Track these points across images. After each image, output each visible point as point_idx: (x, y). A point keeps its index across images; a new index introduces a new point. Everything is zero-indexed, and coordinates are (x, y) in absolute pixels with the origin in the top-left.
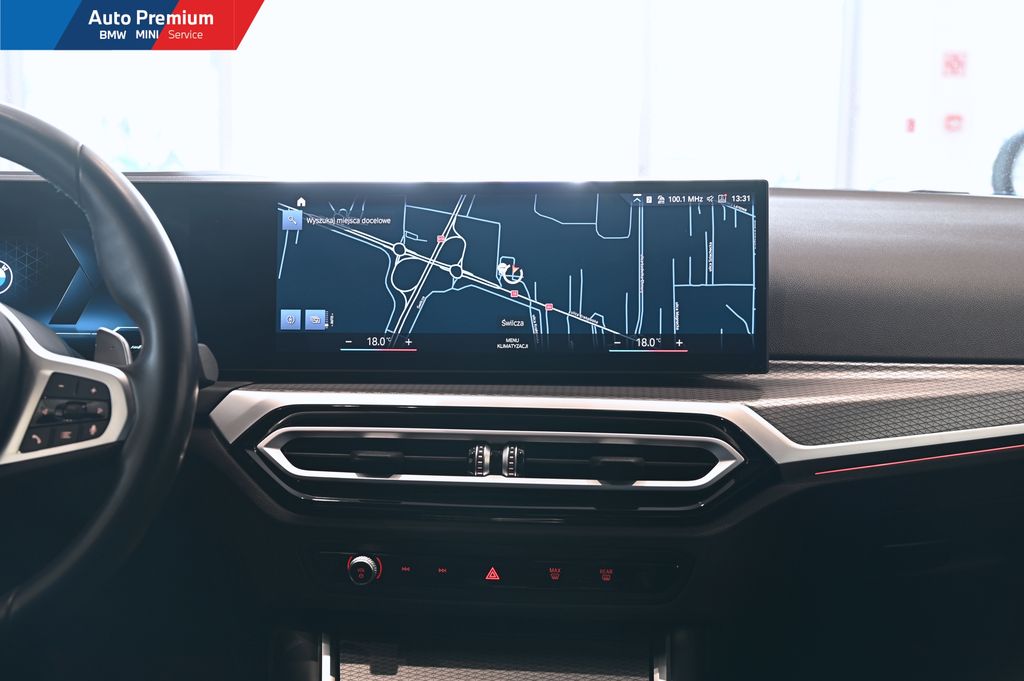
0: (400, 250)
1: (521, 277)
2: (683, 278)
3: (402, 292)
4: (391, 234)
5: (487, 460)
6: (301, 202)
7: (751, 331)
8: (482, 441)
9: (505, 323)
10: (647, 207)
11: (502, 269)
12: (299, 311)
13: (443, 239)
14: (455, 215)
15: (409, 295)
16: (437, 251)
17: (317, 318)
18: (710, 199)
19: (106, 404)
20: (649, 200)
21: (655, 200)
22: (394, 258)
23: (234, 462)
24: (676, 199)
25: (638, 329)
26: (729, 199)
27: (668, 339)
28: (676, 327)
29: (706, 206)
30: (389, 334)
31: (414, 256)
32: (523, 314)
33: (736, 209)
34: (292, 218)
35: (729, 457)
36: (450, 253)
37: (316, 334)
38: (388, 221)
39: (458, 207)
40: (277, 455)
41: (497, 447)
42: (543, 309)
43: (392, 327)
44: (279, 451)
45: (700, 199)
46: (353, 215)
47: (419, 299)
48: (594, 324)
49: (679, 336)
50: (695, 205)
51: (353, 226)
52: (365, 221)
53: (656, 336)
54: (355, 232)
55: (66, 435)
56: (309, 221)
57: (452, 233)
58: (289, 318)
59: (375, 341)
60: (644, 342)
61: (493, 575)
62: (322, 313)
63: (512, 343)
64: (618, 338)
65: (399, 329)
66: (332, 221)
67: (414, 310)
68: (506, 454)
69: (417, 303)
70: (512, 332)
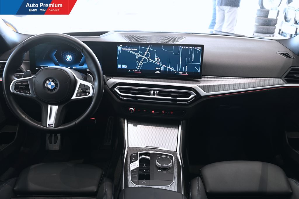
0: (138, 55)
1: (159, 60)
2: (188, 62)
3: (139, 62)
4: (137, 52)
5: (153, 93)
6: (121, 45)
7: (199, 72)
8: (152, 90)
9: (156, 68)
10: (182, 49)
11: (156, 59)
12: (121, 65)
13: (146, 53)
14: (148, 49)
15: (140, 63)
16: (145, 55)
17: (124, 66)
18: (193, 48)
19: (89, 90)
20: (183, 47)
21: (184, 47)
22: (137, 56)
23: (110, 91)
24: (187, 47)
25: (179, 70)
26: (197, 48)
27: (185, 73)
28: (186, 70)
29: (193, 49)
30: (136, 70)
31: (141, 56)
32: (159, 67)
33: (198, 50)
34: (119, 48)
35: (193, 94)
36: (147, 56)
37: (124, 69)
38: (136, 49)
39: (149, 47)
40: (118, 91)
41: (154, 91)
42: (163, 66)
43: (137, 68)
44: (118, 90)
45: (192, 48)
46: (130, 48)
47: (142, 63)
48: (172, 69)
49: (187, 72)
50: (191, 49)
51: (130, 50)
52: (132, 49)
53: (182, 72)
54: (130, 51)
55: (83, 95)
56: (122, 49)
57: (147, 52)
58: (119, 66)
59: (134, 71)
60: (180, 73)
61: (153, 112)
62: (125, 65)
63: (158, 72)
64: (176, 72)
65: (138, 69)
66: (126, 49)
67: (141, 65)
68: (156, 92)
69: (141, 64)
70: (158, 70)
